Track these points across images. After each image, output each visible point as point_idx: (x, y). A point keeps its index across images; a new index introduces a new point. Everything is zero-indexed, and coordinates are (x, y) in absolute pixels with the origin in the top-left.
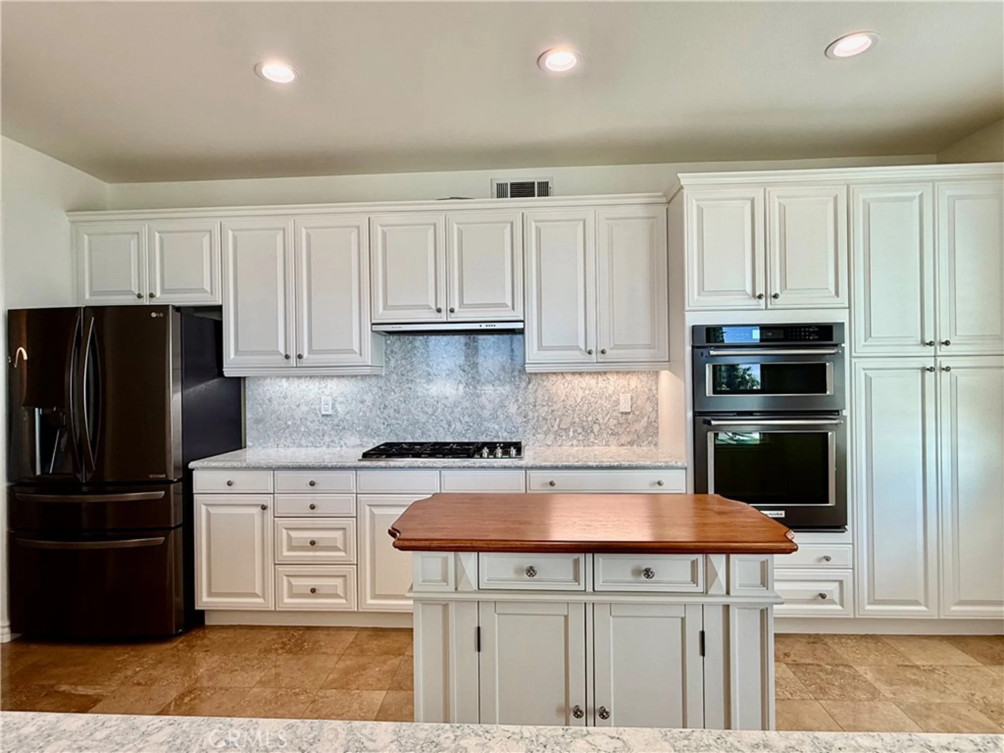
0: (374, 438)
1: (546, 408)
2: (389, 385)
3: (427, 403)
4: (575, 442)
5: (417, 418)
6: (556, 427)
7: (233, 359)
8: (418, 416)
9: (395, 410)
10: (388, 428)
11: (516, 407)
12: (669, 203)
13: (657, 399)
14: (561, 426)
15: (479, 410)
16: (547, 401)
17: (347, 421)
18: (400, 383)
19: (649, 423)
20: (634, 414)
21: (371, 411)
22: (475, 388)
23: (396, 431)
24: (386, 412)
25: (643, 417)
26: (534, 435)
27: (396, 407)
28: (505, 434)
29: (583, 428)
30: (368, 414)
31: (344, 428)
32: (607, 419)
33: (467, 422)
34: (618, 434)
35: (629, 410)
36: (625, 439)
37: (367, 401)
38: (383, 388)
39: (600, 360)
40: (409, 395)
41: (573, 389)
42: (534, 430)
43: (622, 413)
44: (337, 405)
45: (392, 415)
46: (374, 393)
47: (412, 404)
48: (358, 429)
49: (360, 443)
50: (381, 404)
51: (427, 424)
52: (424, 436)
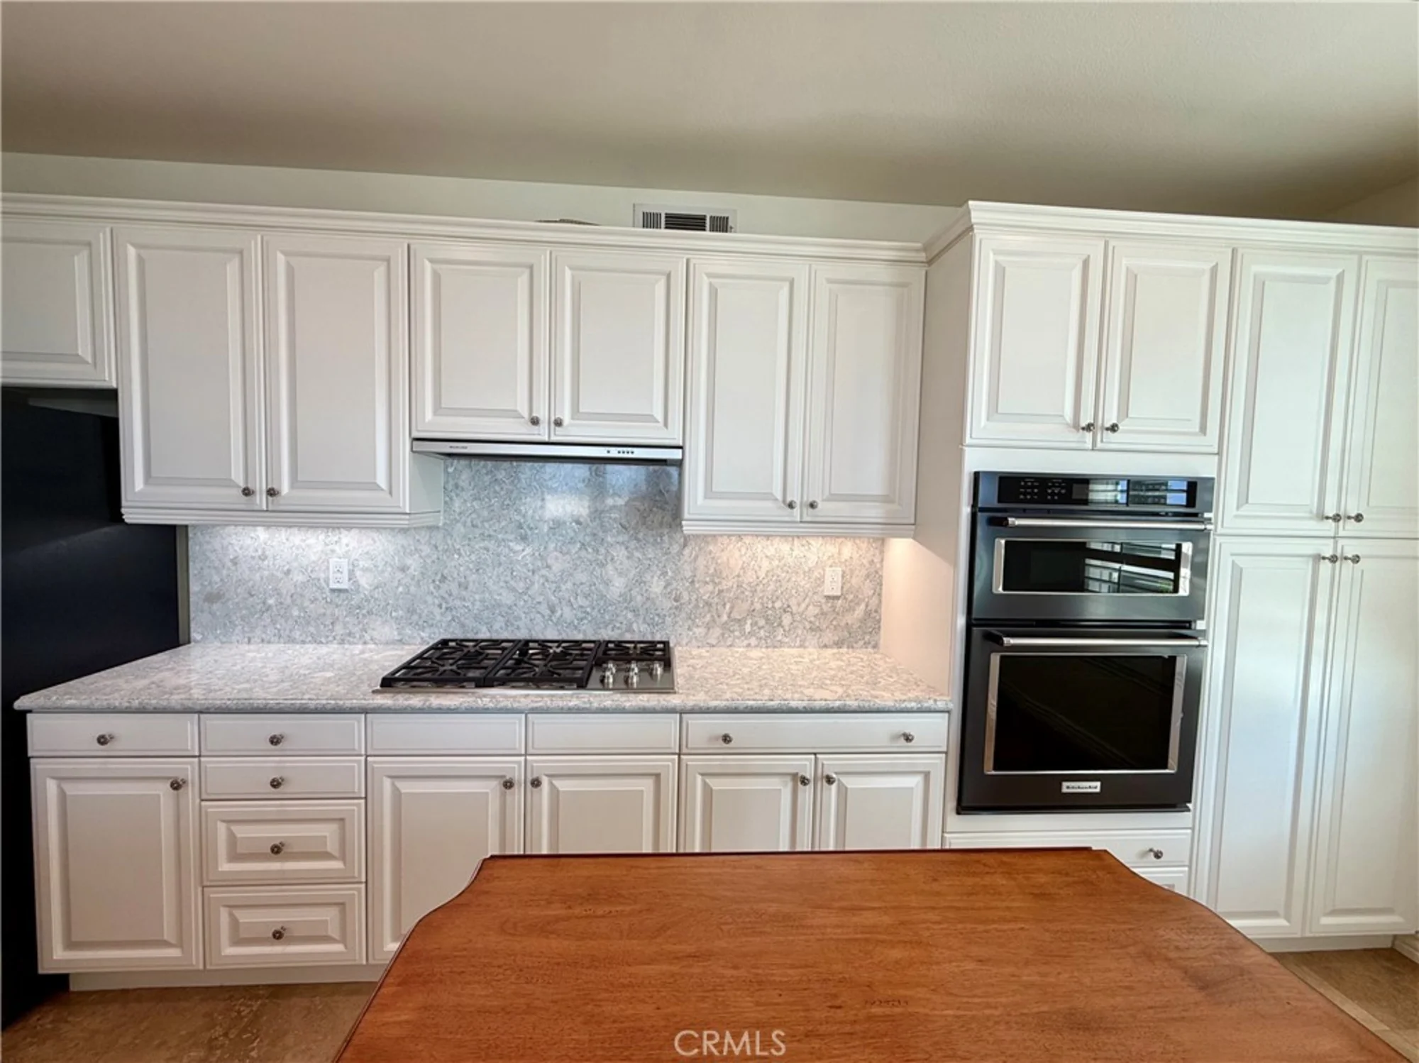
0: (423, 629)
1: (710, 587)
2: (449, 542)
3: (515, 574)
4: (753, 641)
5: (498, 598)
6: (725, 618)
7: (140, 492)
8: (500, 594)
9: (460, 585)
10: (448, 613)
11: (662, 583)
12: (930, 262)
13: (881, 576)
14: (735, 615)
15: (601, 587)
16: (712, 575)
17: (376, 599)
18: (470, 539)
19: (868, 614)
20: (845, 599)
21: (418, 584)
22: (597, 551)
23: (462, 619)
24: (445, 587)
25: (858, 604)
26: (689, 629)
27: (463, 580)
28: (643, 627)
29: (767, 620)
30: (413, 589)
31: (370, 613)
32: (803, 606)
33: (581, 607)
34: (819, 629)
35: (839, 594)
36: (829, 637)
37: (412, 568)
38: (440, 548)
39: (806, 518)
40: (486, 559)
41: (754, 557)
42: (690, 622)
43: (828, 597)
44: (358, 573)
45: (455, 592)
46: (423, 554)
47: (490, 575)
48: (394, 614)
49: (397, 638)
50: (436, 574)
51: (514, 608)
52: (510, 629)
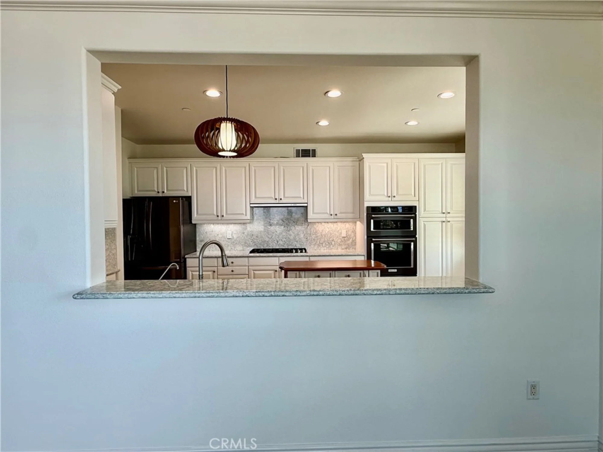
1: (314, 236)
3: (269, 233)
4: (325, 248)
6: (318, 243)
7: (196, 217)
10: (254, 243)
12: (360, 161)
13: (356, 232)
16: (315, 233)
17: (237, 240)
19: (353, 241)
20: (347, 237)
22: (287, 228)
23: (257, 244)
25: (350, 239)
26: (310, 246)
28: (299, 245)
29: (328, 243)
30: (246, 238)
31: (236, 243)
32: (337, 239)
33: (284, 241)
34: (341, 245)
35: (345, 236)
36: (343, 247)
37: (245, 233)
38: (252, 228)
39: (335, 218)
41: (325, 228)
43: (343, 237)
44: (233, 234)
45: (255, 238)
46: (248, 230)
47: (263, 234)
48: (241, 244)
51: (269, 242)
